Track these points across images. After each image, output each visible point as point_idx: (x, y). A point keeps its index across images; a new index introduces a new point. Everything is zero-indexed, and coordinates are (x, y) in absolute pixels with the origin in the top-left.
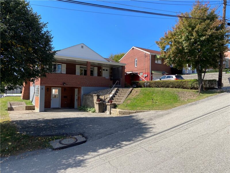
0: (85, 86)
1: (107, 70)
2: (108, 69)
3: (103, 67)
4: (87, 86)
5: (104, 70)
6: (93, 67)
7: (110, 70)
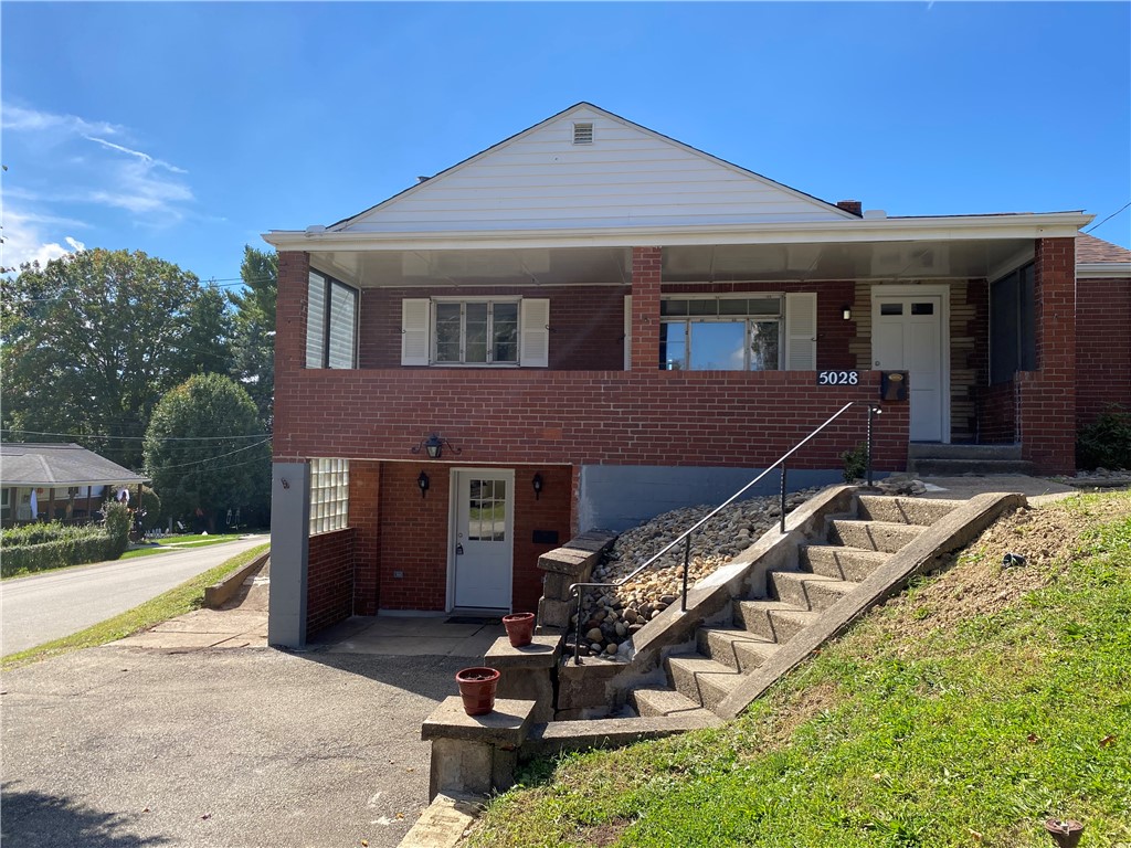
0: (612, 461)
1: (923, 309)
4: (633, 460)
6: (775, 295)
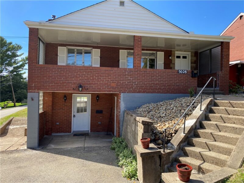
0: (129, 92)
2: (188, 54)
3: (176, 52)
4: (134, 92)
5: (178, 57)
6: (154, 52)
7: (191, 56)
